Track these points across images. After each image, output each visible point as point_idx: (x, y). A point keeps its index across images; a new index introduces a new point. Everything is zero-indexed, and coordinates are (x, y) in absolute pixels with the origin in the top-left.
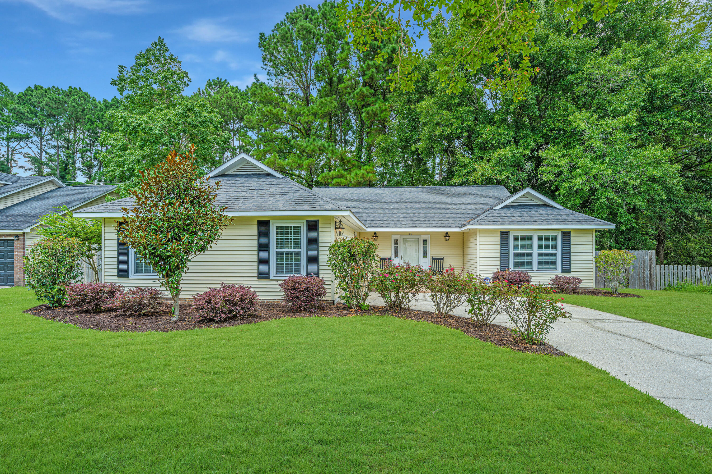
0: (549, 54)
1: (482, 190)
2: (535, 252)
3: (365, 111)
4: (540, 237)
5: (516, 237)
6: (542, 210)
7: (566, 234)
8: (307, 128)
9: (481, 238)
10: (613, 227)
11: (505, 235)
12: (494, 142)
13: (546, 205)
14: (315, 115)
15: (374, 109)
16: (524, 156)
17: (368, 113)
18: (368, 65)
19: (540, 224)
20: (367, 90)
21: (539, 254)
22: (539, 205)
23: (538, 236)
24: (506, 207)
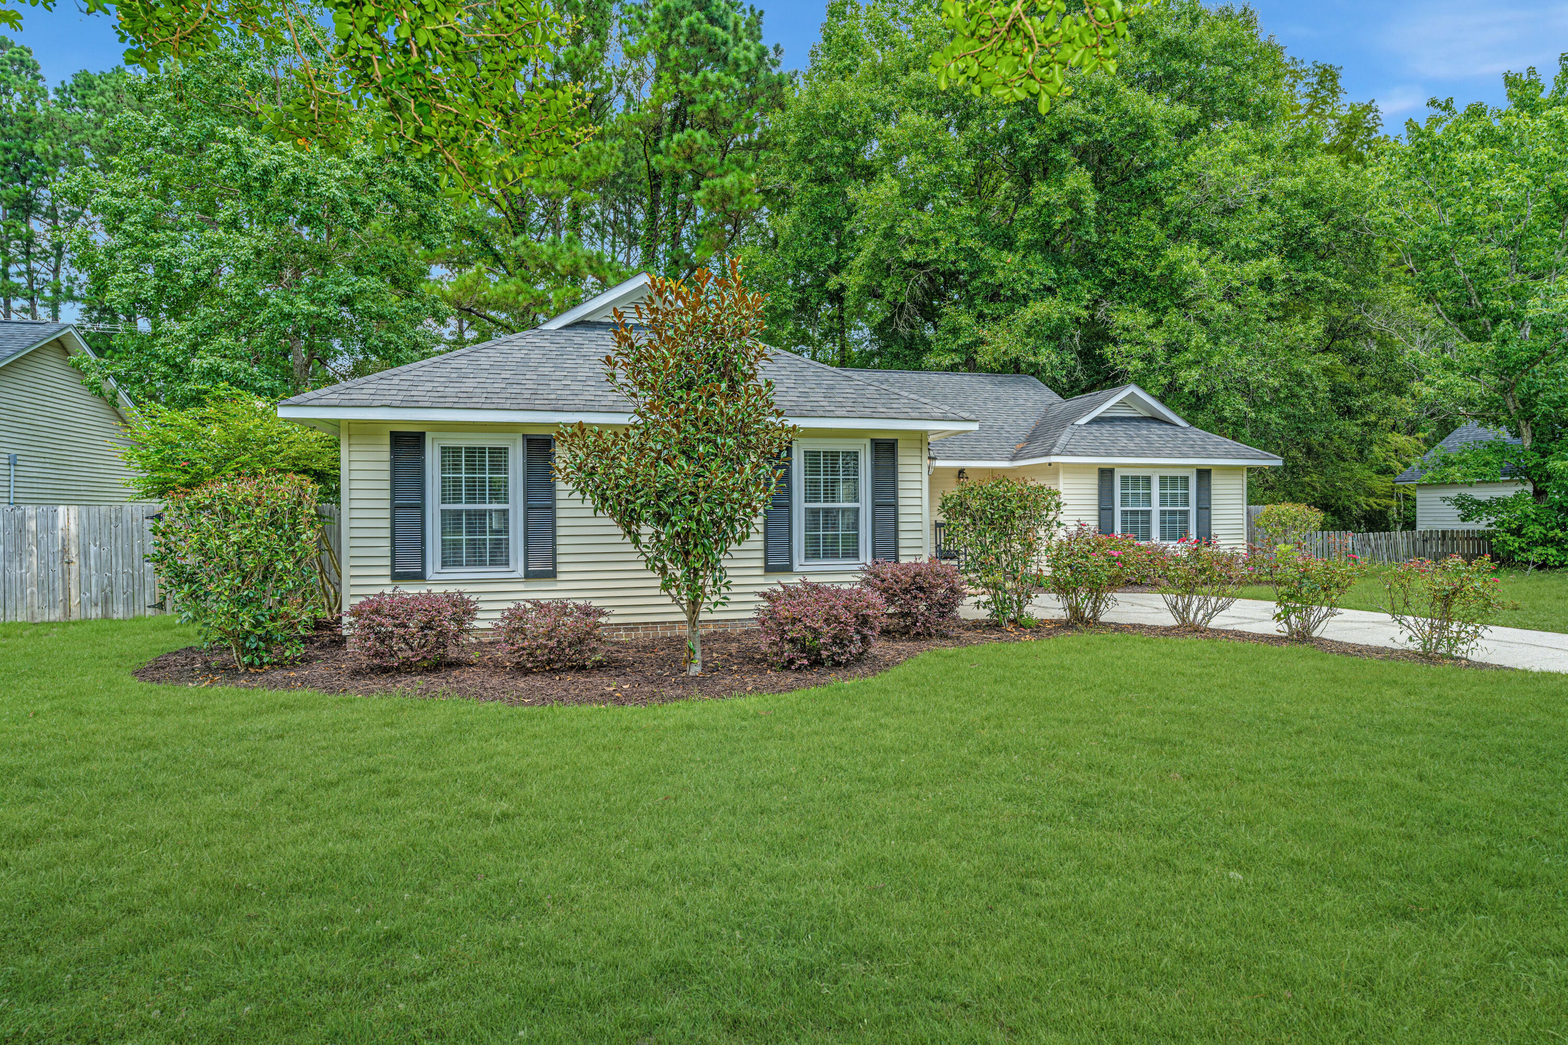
0: (1122, 125)
1: (1001, 382)
2: (1156, 508)
3: (707, 186)
4: (1163, 479)
5: (1124, 479)
6: (1156, 429)
7: (1204, 474)
8: (518, 206)
9: (1067, 481)
10: (1279, 463)
11: (1106, 474)
12: (1019, 287)
13: (1156, 419)
14: (570, 179)
15: (728, 186)
16: (1078, 319)
17: (712, 192)
18: (705, 79)
19: (1170, 456)
20: (703, 137)
21: (1163, 513)
22: (1145, 419)
23: (1161, 477)
24: (1098, 421)
